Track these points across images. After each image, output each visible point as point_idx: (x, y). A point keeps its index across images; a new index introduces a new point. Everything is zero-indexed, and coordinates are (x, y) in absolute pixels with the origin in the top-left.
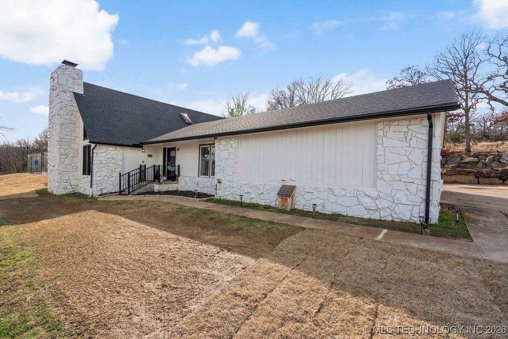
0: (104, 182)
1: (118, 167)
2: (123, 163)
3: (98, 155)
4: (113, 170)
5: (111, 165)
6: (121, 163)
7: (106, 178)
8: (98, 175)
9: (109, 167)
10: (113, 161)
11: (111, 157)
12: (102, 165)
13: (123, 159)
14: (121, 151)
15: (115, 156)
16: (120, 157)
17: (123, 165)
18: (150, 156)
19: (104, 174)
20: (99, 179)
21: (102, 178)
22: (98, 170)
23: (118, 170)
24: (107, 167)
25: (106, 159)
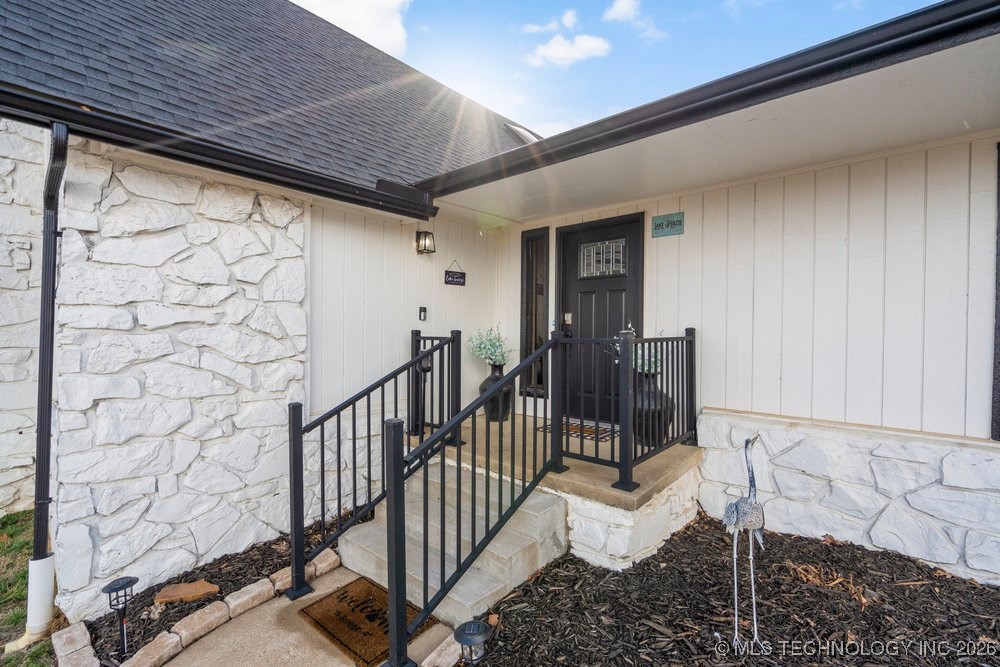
0: (167, 484)
1: (276, 349)
2: (310, 319)
3: (104, 249)
4: (242, 374)
5: (225, 337)
6: (293, 320)
7: (184, 450)
8: (102, 425)
9: (207, 360)
10: (236, 310)
11: (218, 273)
12: (143, 341)
13: (309, 289)
14: (297, 231)
15: (251, 270)
16: (290, 278)
17: (309, 335)
18: (455, 278)
19: (160, 423)
20: (119, 461)
21: (142, 450)
22: (99, 386)
23: (276, 376)
24: (189, 356)
25: (175, 293)
